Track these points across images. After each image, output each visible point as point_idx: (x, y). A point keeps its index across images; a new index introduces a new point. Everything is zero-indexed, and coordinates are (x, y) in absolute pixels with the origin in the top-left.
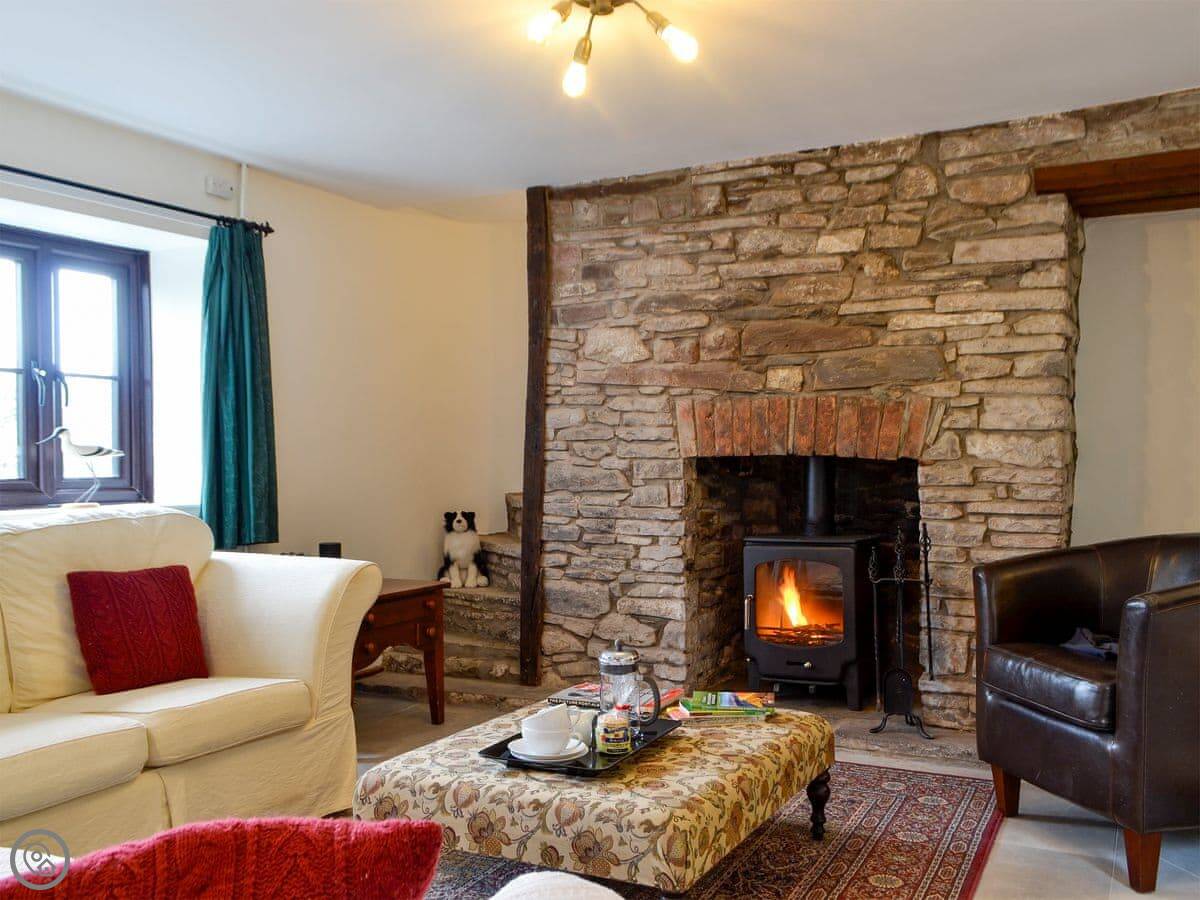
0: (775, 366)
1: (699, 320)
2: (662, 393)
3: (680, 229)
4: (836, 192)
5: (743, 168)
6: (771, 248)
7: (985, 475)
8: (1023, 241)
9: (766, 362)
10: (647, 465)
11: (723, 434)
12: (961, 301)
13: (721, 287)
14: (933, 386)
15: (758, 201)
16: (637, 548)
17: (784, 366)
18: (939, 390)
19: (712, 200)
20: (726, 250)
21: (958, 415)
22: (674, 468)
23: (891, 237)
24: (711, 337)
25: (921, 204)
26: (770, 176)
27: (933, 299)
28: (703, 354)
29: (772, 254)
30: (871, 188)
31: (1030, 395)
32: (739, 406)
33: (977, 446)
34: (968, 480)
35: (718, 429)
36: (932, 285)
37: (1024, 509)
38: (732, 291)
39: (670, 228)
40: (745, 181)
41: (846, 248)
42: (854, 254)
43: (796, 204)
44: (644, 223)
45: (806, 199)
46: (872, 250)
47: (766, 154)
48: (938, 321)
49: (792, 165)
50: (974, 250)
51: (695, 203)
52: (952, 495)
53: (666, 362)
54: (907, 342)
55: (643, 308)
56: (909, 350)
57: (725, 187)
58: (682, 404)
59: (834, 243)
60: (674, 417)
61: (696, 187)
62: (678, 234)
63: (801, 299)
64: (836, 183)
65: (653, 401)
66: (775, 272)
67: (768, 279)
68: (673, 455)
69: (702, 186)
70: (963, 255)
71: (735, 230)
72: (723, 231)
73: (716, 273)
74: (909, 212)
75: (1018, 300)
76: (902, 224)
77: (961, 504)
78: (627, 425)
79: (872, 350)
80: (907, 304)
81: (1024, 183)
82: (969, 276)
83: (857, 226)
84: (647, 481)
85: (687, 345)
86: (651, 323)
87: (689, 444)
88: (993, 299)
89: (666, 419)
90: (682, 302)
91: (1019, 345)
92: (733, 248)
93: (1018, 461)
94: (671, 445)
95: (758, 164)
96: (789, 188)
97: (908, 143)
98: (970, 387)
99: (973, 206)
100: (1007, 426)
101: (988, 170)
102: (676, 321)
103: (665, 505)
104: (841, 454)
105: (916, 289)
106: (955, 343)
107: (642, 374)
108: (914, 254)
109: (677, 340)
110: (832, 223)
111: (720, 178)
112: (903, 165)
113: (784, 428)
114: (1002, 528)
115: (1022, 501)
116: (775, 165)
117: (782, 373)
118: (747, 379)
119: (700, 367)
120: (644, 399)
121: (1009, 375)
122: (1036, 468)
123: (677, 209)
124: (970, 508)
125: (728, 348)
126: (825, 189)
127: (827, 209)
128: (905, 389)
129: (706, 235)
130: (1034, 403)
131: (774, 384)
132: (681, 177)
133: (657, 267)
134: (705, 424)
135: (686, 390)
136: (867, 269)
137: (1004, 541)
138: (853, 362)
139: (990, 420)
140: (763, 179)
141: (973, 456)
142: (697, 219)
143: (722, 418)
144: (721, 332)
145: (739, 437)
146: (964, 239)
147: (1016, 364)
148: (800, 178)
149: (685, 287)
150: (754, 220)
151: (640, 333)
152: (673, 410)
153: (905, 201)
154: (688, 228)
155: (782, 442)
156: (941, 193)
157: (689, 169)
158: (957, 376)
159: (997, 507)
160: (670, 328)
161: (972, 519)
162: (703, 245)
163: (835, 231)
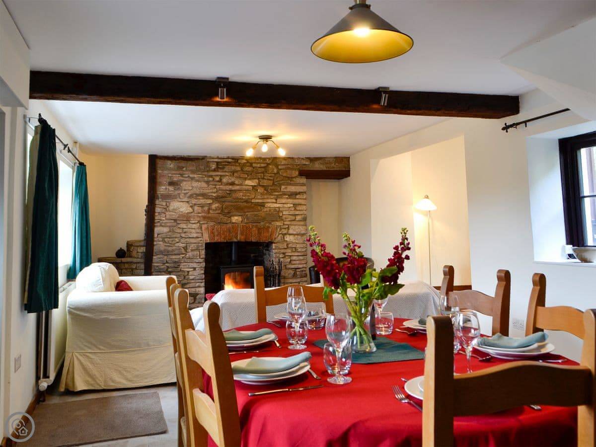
0: (234, 216)
1: (210, 201)
2: (197, 223)
3: (203, 174)
4: (250, 169)
5: (224, 158)
6: (232, 182)
7: (290, 245)
8: (297, 187)
9: (230, 215)
10: (192, 245)
11: (217, 236)
12: (284, 201)
13: (217, 192)
14: (277, 223)
15: (227, 168)
16: (188, 272)
17: (236, 216)
18: (278, 224)
19: (214, 166)
20: (218, 181)
21: (283, 230)
22: (202, 246)
23: (265, 183)
24: (214, 206)
25: (273, 175)
26: (231, 162)
27: (276, 200)
28: (211, 211)
29: (233, 184)
30: (260, 169)
31: (299, 225)
32: (222, 227)
33: (288, 238)
34: (286, 247)
35: (216, 234)
36: (276, 196)
37: (299, 254)
38: (220, 193)
39: (200, 173)
40: (224, 162)
41: (253, 184)
42: (255, 186)
43: (239, 171)
44: (190, 170)
45: (242, 170)
46: (260, 185)
47: (230, 156)
48: (278, 205)
49: (238, 160)
50: (286, 188)
51: (208, 166)
52: (282, 251)
53: (199, 213)
54: (270, 211)
55: (191, 196)
56: (270, 213)
57: (217, 163)
58: (204, 227)
59: (250, 183)
60: (202, 230)
61: (208, 162)
62: (203, 175)
63: (241, 197)
64: (250, 166)
65: (194, 225)
66: (233, 189)
67: (231, 191)
68: (201, 242)
69: (210, 162)
70: (284, 189)
71: (221, 176)
72: (217, 175)
73: (215, 188)
74: (270, 176)
75: (296, 201)
76: (268, 179)
77: (284, 253)
78: (185, 233)
79: (261, 212)
80: (269, 201)
81: (297, 173)
82: (285, 195)
83: (256, 179)
84: (192, 250)
85: (206, 208)
86: (194, 201)
87: (206, 238)
88: (290, 201)
89: (199, 231)
90: (204, 195)
91: (297, 213)
92: (220, 181)
93: (297, 242)
94: (201, 239)
95: (228, 158)
96: (237, 166)
97: (269, 159)
98: (286, 223)
99: (286, 177)
100: (295, 233)
101: (289, 168)
102: (202, 201)
103: (198, 257)
104: (253, 241)
105: (272, 197)
106: (282, 211)
107: (190, 217)
108: (271, 188)
109: (202, 207)
110: (249, 177)
111: (216, 160)
112: (268, 164)
113: (237, 234)
114: (294, 259)
115: (298, 252)
116: (233, 159)
117: (236, 218)
118: (225, 219)
119: (210, 215)
120: (191, 224)
121: (294, 220)
122: (301, 243)
123: (202, 167)
124: (287, 254)
125: (219, 210)
126: (248, 168)
127: (247, 173)
128: (270, 223)
129: (211, 176)
130: (301, 227)
131: (234, 221)
132: (204, 158)
133: (195, 184)
134: (212, 233)
135: (206, 222)
136: (259, 190)
137: (294, 262)
138: (256, 215)
139: (291, 231)
140: (229, 162)
141: (286, 241)
142: (208, 171)
143: (217, 231)
144: (217, 205)
145: (223, 236)
146: (283, 185)
147: (297, 218)
148: (240, 163)
149: (205, 191)
150: (227, 174)
151: (189, 204)
152: (201, 228)
153: (268, 174)
154: (206, 173)
155: (236, 237)
156: (278, 173)
157: (206, 156)
158: (282, 220)
159: (293, 254)
160: (200, 203)
161: (287, 257)
162: (211, 179)
163: (250, 179)
